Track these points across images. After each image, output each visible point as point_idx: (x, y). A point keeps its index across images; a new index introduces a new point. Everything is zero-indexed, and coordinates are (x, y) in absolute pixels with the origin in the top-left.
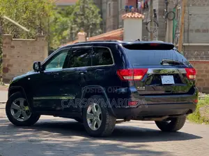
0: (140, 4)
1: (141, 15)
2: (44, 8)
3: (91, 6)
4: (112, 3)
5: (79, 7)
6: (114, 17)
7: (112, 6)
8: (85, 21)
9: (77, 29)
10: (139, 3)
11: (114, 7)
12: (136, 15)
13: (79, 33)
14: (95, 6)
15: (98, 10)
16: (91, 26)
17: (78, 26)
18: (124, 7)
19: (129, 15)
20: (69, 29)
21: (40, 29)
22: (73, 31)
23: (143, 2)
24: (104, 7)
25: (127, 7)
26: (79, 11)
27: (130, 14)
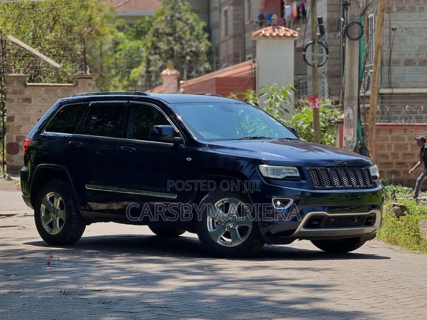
0: (290, 9)
1: (291, 32)
2: (91, 19)
3: (188, 15)
4: (232, 8)
5: (163, 18)
6: (235, 36)
7: (230, 15)
8: (177, 48)
9: (160, 63)
10: (287, 7)
11: (236, 18)
12: (282, 31)
13: (164, 72)
14: (195, 15)
15: (203, 24)
16: (188, 58)
17: (161, 57)
18: (255, 18)
19: (267, 31)
20: (144, 64)
21: (84, 64)
22: (152, 68)
23: (295, 5)
24: (215, 17)
25: (261, 17)
26: (163, 27)
27: (270, 29)
